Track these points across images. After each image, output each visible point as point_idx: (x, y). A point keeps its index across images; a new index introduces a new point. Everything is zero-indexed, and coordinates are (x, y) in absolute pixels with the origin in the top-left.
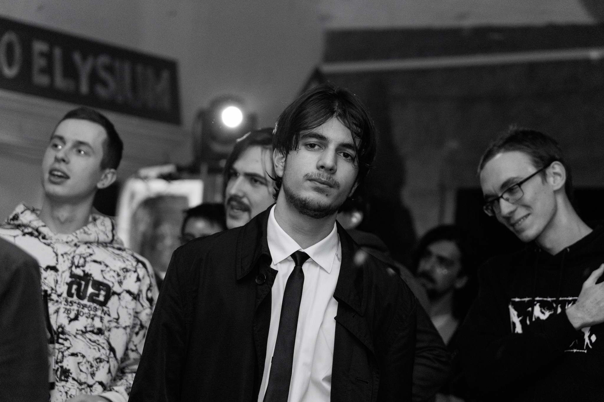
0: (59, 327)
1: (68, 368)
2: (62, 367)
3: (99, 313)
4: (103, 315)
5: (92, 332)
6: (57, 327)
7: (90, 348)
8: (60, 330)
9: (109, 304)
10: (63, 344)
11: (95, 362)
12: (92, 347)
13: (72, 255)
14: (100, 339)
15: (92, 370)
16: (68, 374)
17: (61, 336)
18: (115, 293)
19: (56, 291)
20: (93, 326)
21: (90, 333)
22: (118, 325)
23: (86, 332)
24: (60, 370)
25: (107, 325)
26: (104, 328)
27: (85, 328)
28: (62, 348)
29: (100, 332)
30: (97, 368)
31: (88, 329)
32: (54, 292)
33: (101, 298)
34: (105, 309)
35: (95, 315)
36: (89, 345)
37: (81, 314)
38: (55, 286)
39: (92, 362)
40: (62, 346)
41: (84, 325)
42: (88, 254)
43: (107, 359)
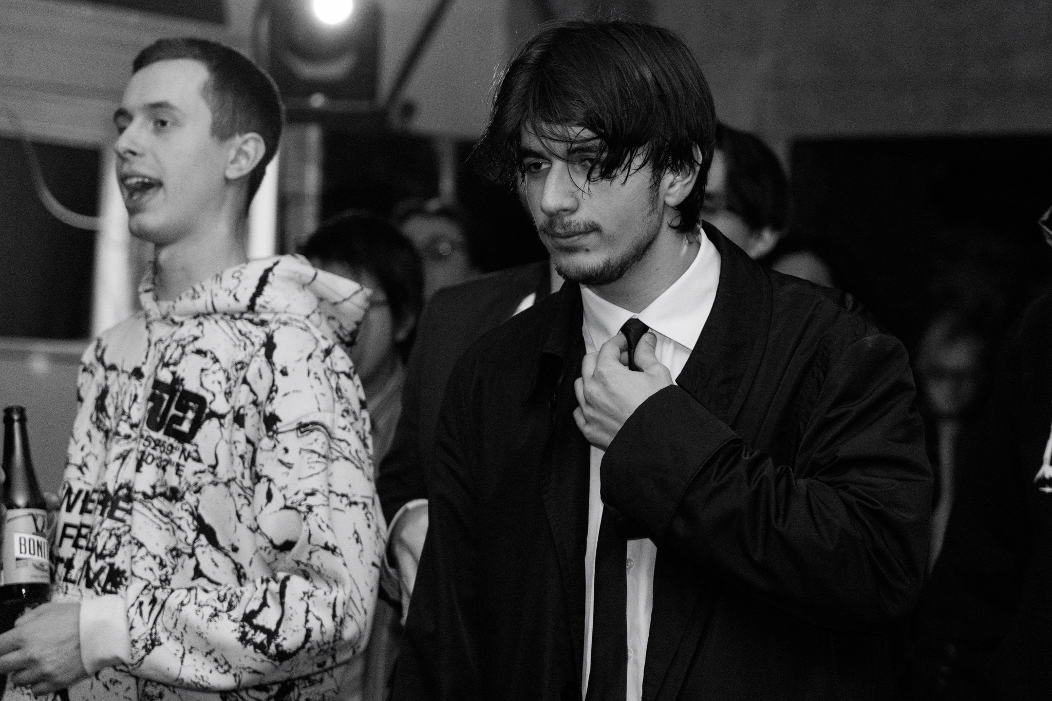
0: (121, 487)
1: (122, 568)
2: (112, 565)
3: (175, 457)
4: (182, 461)
5: (163, 495)
6: (117, 487)
7: (161, 529)
8: (124, 492)
9: (199, 438)
10: (122, 521)
11: (169, 555)
12: (164, 527)
13: (166, 343)
14: (177, 509)
15: (164, 571)
16: (121, 580)
17: (122, 504)
18: (213, 414)
19: (129, 417)
20: (165, 484)
21: (161, 499)
22: (216, 480)
23: (155, 496)
24: (107, 571)
25: (193, 480)
26: (183, 487)
27: (154, 487)
28: (119, 529)
29: (174, 495)
30: (173, 569)
31: (158, 490)
32: (124, 418)
33: (185, 427)
34: (188, 447)
35: (169, 462)
36: (158, 522)
37: (150, 459)
38: (130, 408)
39: (164, 557)
40: (120, 524)
41: (152, 483)
42: (191, 339)
43: (190, 551)
